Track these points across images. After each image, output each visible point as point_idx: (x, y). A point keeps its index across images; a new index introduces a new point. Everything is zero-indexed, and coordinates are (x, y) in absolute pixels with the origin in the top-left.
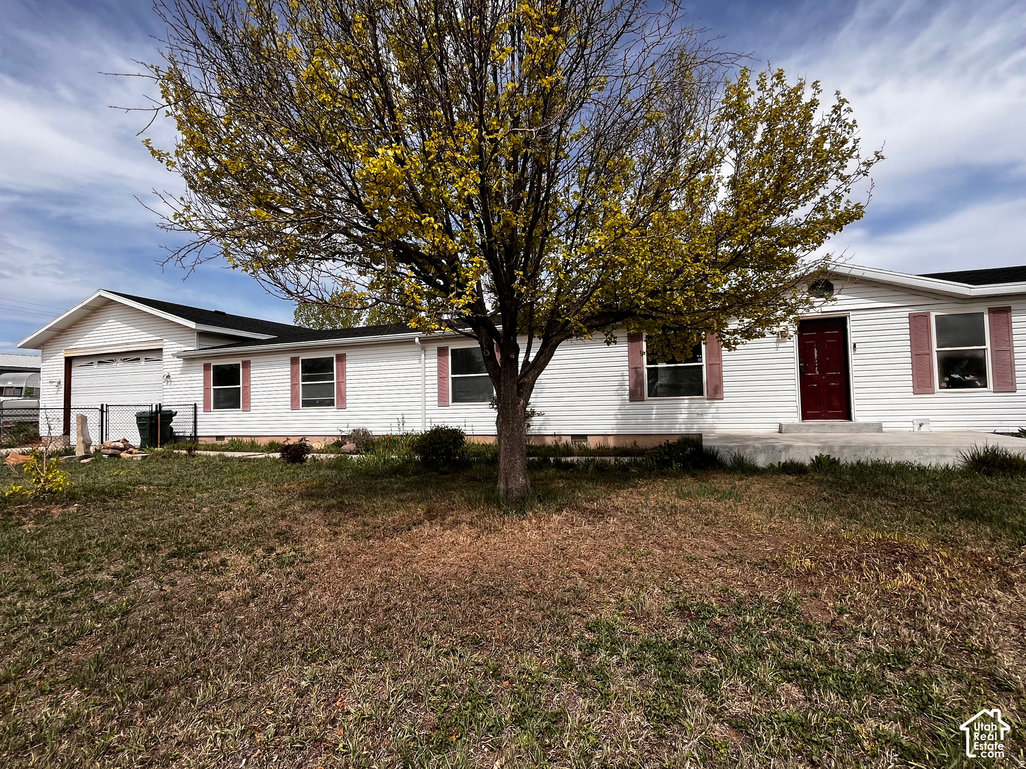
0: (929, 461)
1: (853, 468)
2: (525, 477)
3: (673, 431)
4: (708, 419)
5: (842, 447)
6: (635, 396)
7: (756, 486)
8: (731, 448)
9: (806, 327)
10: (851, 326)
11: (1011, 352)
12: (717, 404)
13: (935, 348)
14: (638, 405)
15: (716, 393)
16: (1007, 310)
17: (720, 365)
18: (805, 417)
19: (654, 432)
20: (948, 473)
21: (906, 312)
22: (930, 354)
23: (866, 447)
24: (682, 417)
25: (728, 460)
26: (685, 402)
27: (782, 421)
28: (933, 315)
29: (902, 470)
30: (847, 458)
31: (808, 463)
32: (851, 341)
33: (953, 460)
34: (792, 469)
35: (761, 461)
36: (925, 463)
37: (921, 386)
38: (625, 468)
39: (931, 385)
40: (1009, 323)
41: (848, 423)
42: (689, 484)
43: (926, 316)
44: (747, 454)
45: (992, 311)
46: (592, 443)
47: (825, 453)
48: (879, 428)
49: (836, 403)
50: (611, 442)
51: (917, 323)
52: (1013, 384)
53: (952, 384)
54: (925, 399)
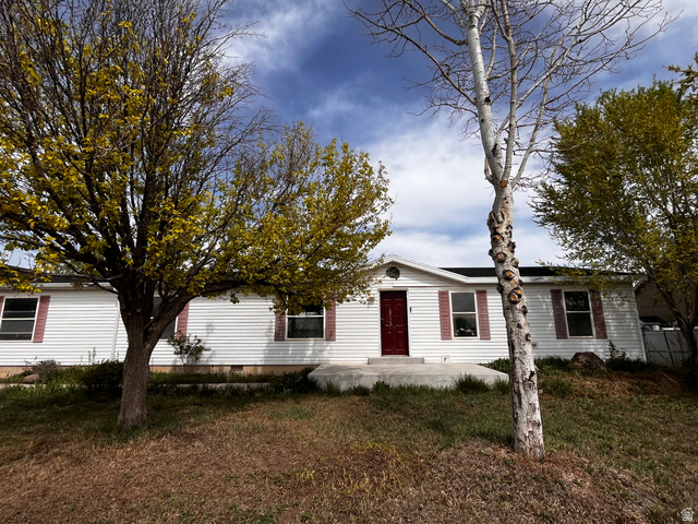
0: (436, 385)
1: (396, 389)
3: (302, 363)
4: (326, 354)
5: (391, 376)
6: (279, 337)
8: (326, 377)
9: (384, 294)
10: (409, 297)
11: (487, 316)
12: (332, 344)
13: (451, 312)
14: (280, 344)
15: (331, 337)
16: (484, 292)
17: (334, 318)
18: (384, 353)
19: (290, 363)
20: (446, 392)
21: (437, 290)
22: (449, 316)
23: (403, 376)
24: (309, 353)
25: (323, 385)
26: (311, 341)
27: (370, 356)
28: (450, 292)
30: (394, 383)
31: (371, 387)
32: (409, 305)
33: (449, 384)
34: (361, 392)
35: (344, 386)
37: (445, 336)
38: (251, 393)
39: (450, 335)
40: (486, 299)
41: (406, 357)
43: (447, 293)
44: (335, 381)
45: (478, 292)
46: (246, 371)
47: (381, 380)
48: (422, 361)
49: (401, 345)
50: (260, 371)
51: (443, 296)
52: (489, 335)
53: (461, 334)
54: (447, 342)
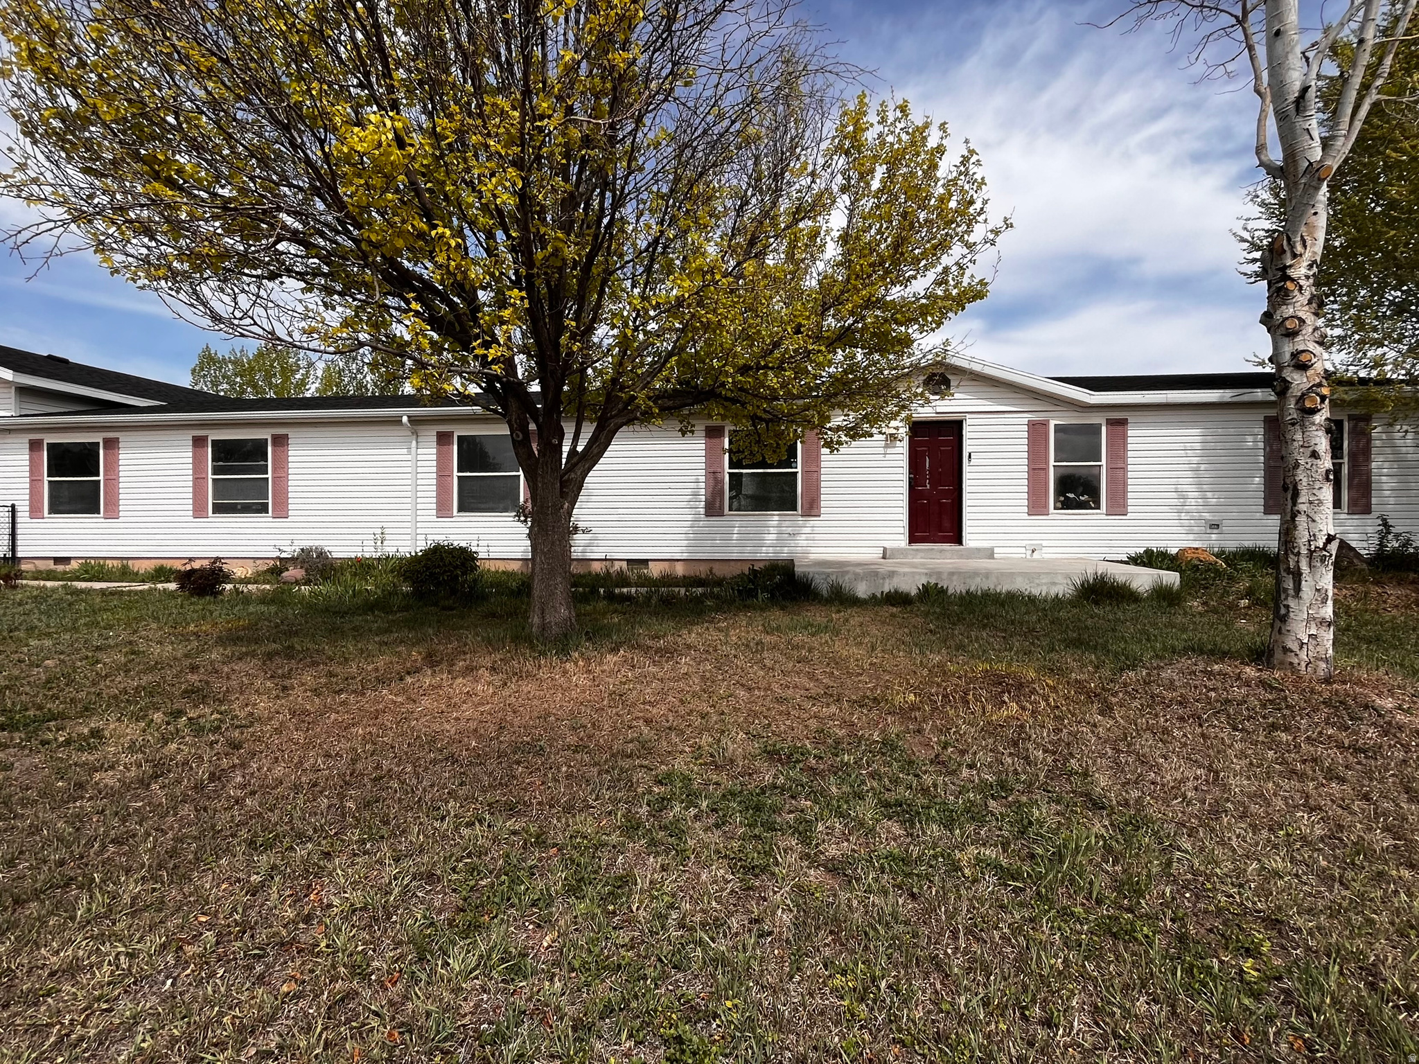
0: (1040, 589)
1: (961, 597)
2: (568, 608)
3: (758, 556)
4: (802, 541)
5: (952, 574)
6: (713, 509)
7: (856, 618)
8: (828, 575)
9: (918, 429)
10: (967, 432)
11: (1124, 469)
12: (813, 522)
13: (1052, 462)
14: (715, 521)
15: (812, 509)
16: (1123, 423)
17: (818, 472)
18: (913, 539)
19: (734, 556)
20: (1057, 602)
21: (1024, 419)
22: (1046, 470)
23: (975, 574)
24: (771, 538)
25: (824, 589)
26: (774, 519)
27: (888, 545)
28: (1052, 423)
29: (1012, 599)
30: (956, 587)
31: (914, 592)
32: (966, 449)
33: (1063, 588)
34: (897, 599)
35: (862, 590)
36: (1036, 592)
37: (1036, 507)
38: (698, 600)
39: (1046, 506)
40: (1124, 437)
41: (957, 547)
42: (777, 617)
43: (1045, 424)
44: (846, 582)
45: (1111, 423)
46: (655, 571)
47: (933, 581)
48: (990, 554)
49: (947, 524)
50: (680, 570)
51: (1036, 431)
52: (1125, 506)
53: (1066, 505)
54: (1039, 520)
